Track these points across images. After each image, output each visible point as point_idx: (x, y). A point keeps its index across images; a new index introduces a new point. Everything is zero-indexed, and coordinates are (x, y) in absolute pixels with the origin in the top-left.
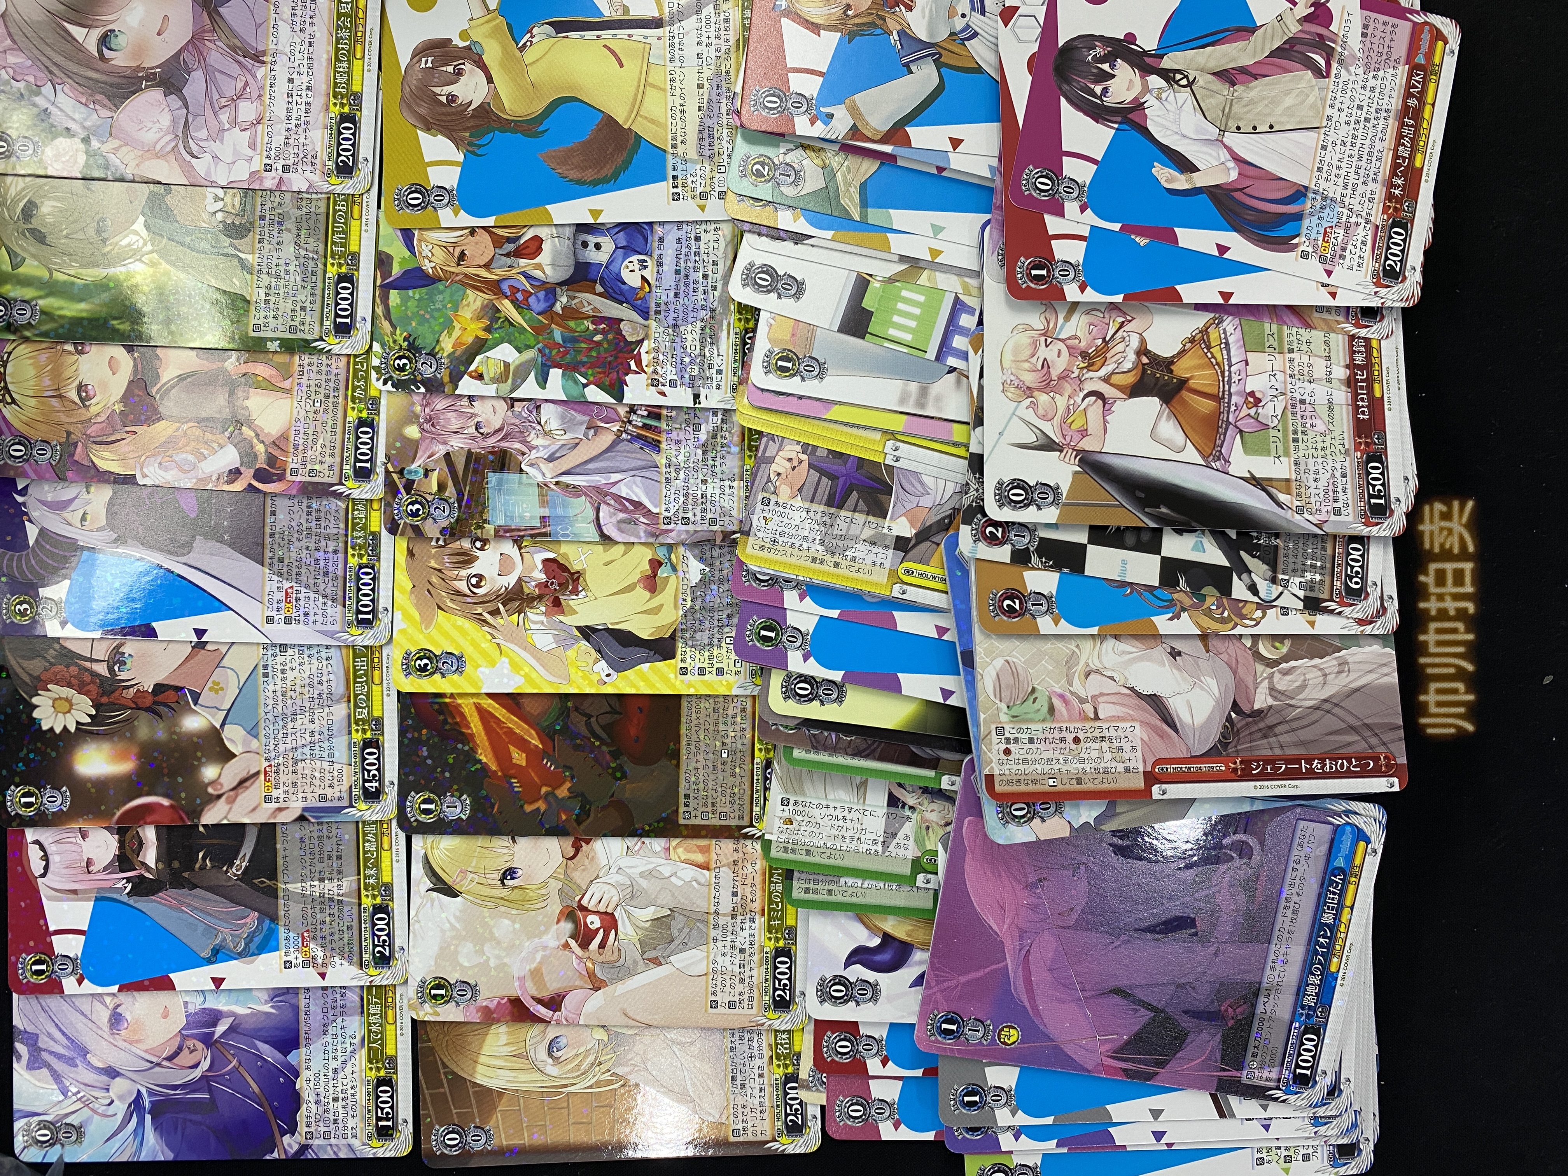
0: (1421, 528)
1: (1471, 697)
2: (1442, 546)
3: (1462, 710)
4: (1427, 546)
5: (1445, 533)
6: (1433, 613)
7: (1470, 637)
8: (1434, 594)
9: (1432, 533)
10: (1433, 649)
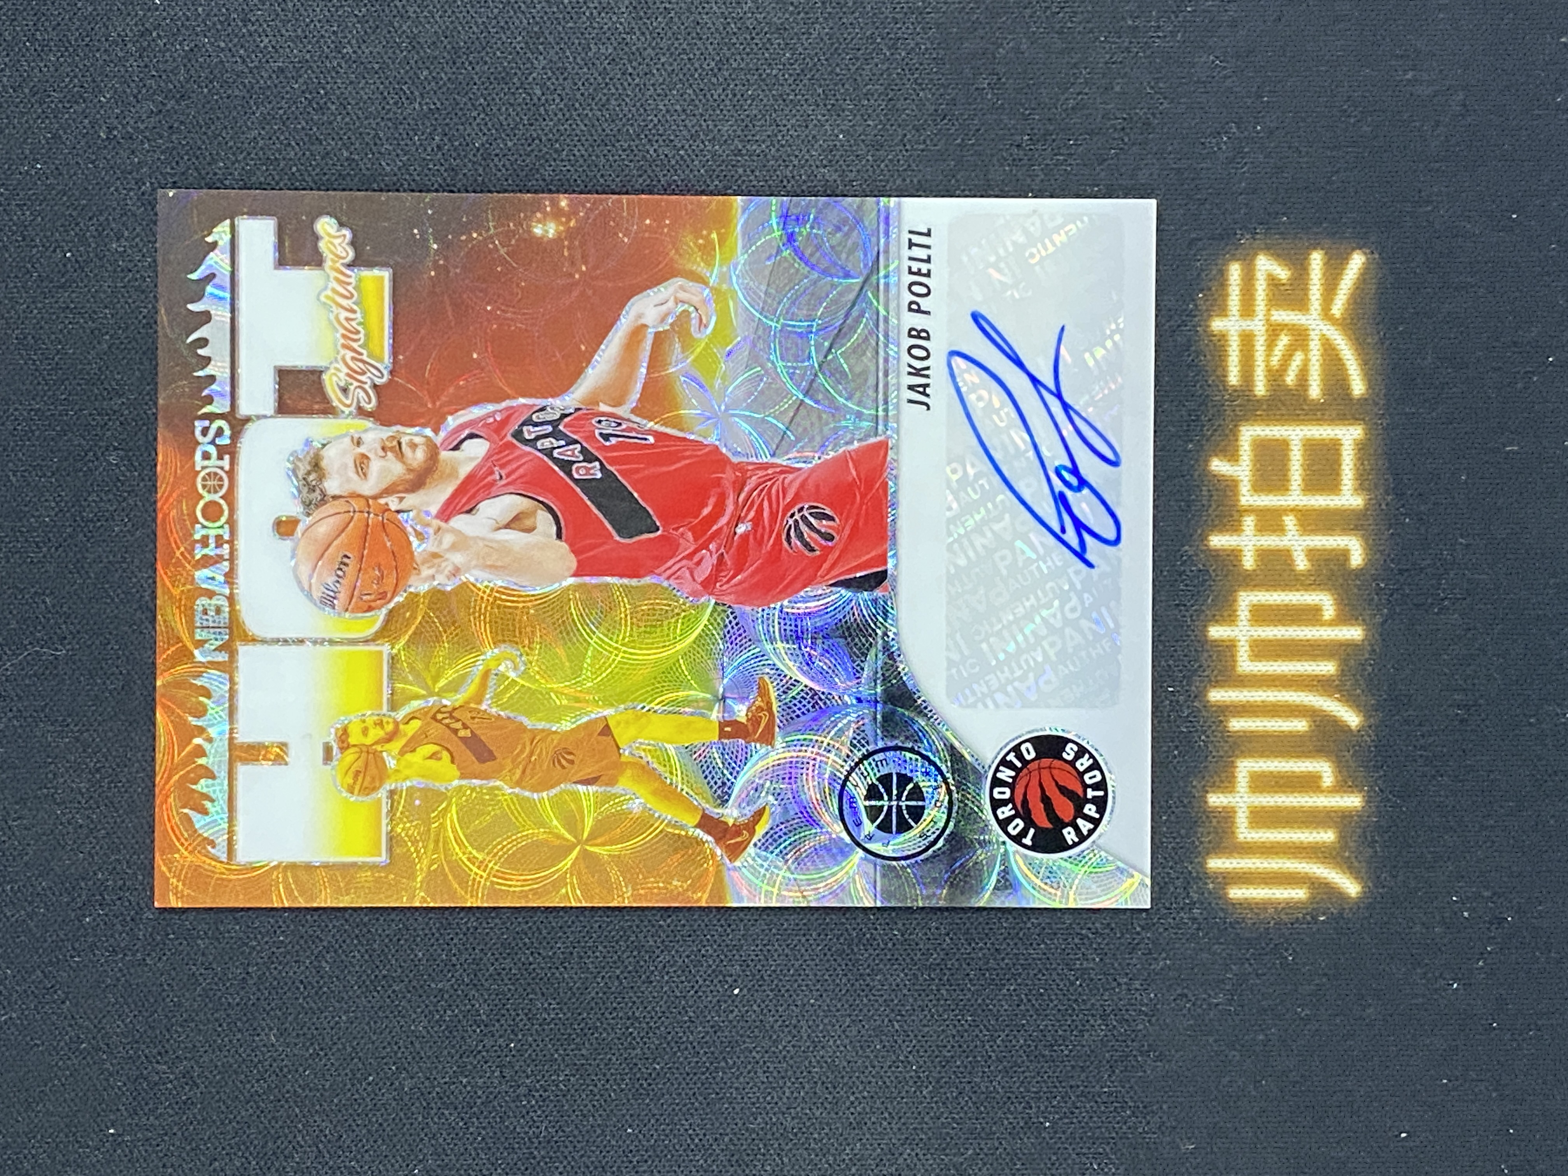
0: (1217, 325)
1: (1353, 801)
2: (1275, 377)
3: (1328, 836)
4: (1234, 378)
5: (1284, 340)
6: (1249, 562)
7: (1354, 633)
8: (1250, 510)
9: (1247, 339)
10: (1245, 664)
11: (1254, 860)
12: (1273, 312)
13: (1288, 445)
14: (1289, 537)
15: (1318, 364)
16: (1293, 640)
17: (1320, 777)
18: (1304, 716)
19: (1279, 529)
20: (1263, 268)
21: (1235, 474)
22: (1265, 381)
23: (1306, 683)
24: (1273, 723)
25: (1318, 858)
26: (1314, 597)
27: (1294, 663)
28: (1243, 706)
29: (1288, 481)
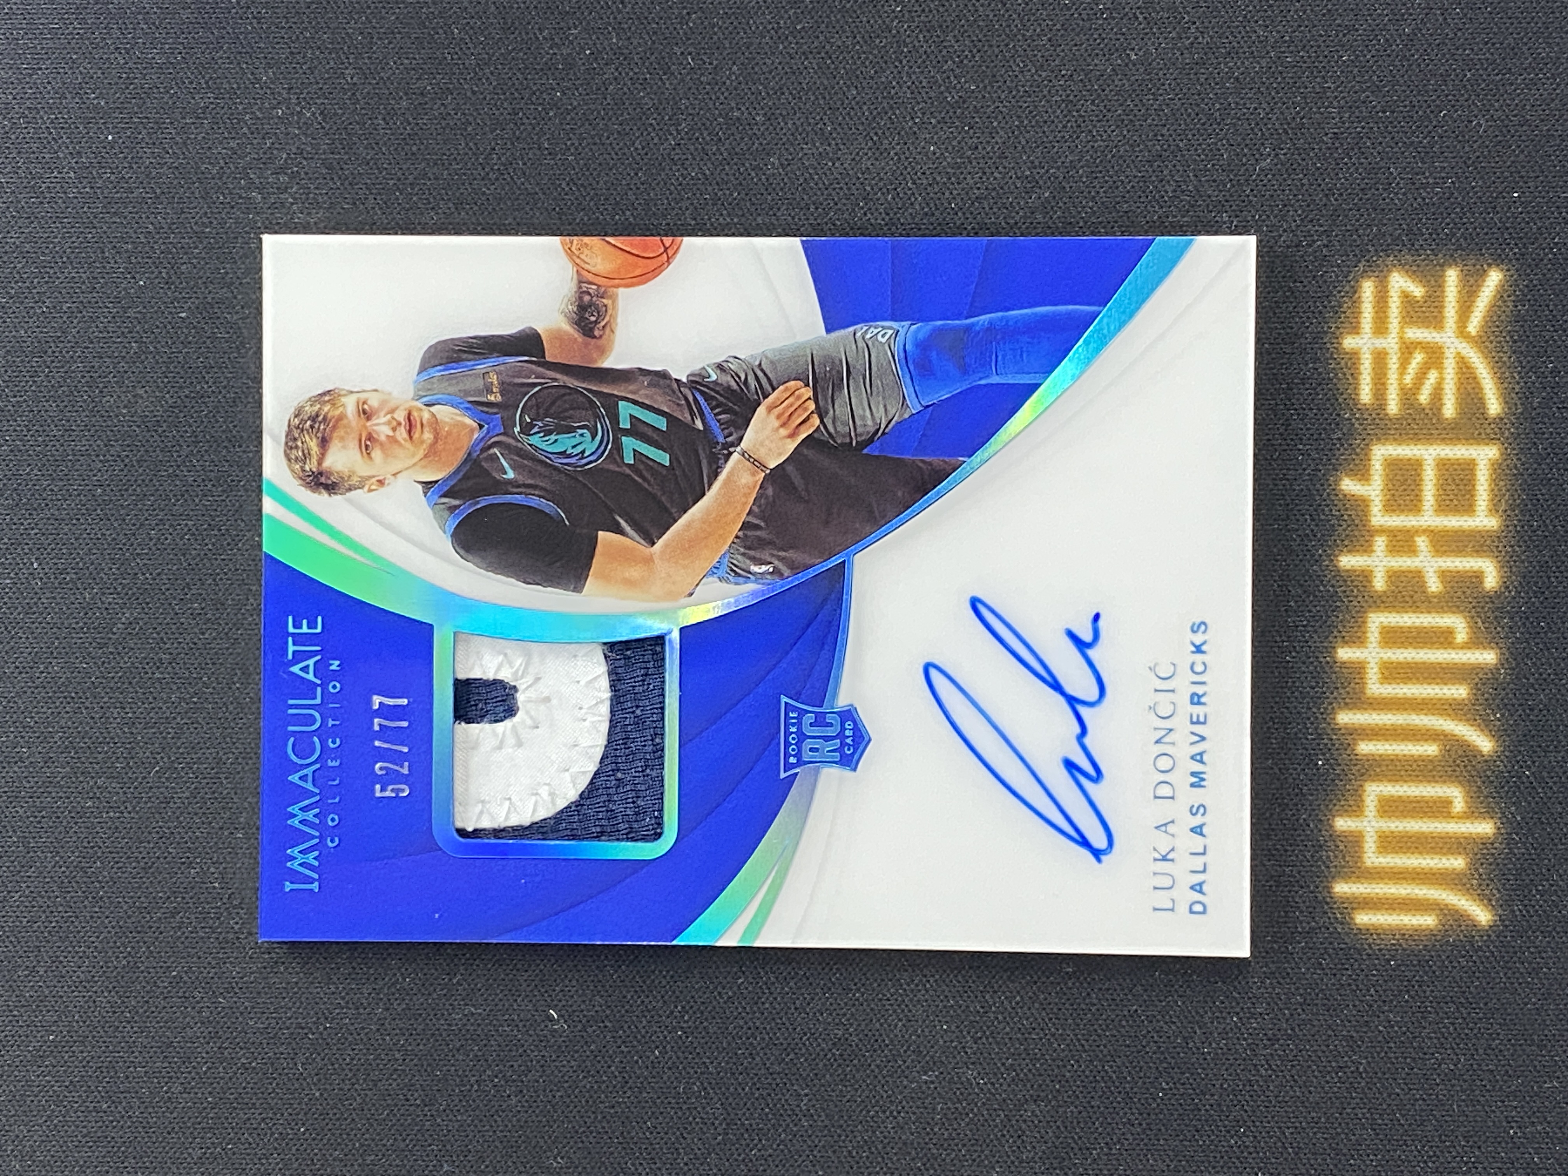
0: (1349, 342)
1: (1485, 828)
2: (1408, 396)
3: (1458, 863)
4: (1366, 395)
5: (1418, 358)
6: (1379, 583)
7: (1488, 657)
8: (1382, 531)
9: (1380, 358)
10: (1375, 687)
11: (1381, 886)
12: (1406, 330)
13: (1421, 465)
14: (1421, 558)
15: (1452, 382)
16: (1424, 663)
17: (1451, 802)
18: (1434, 740)
19: (1412, 550)
20: (1397, 285)
21: (1366, 493)
22: (1397, 398)
23: (1438, 706)
24: (1403, 747)
25: (1447, 884)
26: (1446, 620)
27: (1425, 686)
28: (1372, 730)
29: (1420, 501)
